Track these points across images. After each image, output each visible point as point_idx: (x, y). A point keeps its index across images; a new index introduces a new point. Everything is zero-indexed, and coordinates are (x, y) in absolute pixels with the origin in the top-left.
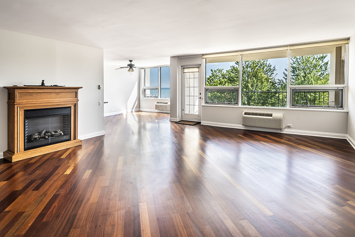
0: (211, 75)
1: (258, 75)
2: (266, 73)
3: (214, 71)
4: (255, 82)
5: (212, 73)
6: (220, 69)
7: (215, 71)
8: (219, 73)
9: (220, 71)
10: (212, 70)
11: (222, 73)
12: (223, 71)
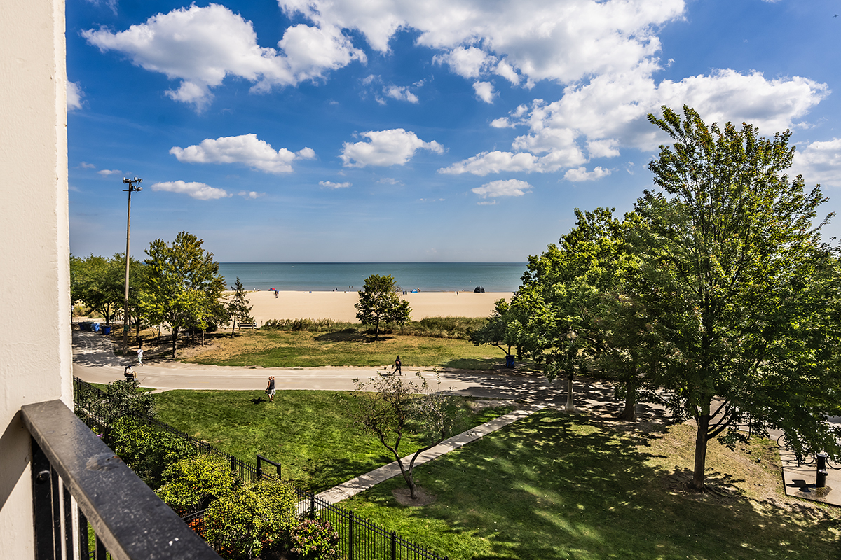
0: (577, 228)
1: (748, 221)
2: (783, 215)
3: (585, 217)
4: (739, 248)
5: (578, 221)
6: (604, 210)
7: (589, 216)
8: (603, 223)
9: (604, 214)
10: (577, 213)
11: (613, 220)
12: (614, 215)
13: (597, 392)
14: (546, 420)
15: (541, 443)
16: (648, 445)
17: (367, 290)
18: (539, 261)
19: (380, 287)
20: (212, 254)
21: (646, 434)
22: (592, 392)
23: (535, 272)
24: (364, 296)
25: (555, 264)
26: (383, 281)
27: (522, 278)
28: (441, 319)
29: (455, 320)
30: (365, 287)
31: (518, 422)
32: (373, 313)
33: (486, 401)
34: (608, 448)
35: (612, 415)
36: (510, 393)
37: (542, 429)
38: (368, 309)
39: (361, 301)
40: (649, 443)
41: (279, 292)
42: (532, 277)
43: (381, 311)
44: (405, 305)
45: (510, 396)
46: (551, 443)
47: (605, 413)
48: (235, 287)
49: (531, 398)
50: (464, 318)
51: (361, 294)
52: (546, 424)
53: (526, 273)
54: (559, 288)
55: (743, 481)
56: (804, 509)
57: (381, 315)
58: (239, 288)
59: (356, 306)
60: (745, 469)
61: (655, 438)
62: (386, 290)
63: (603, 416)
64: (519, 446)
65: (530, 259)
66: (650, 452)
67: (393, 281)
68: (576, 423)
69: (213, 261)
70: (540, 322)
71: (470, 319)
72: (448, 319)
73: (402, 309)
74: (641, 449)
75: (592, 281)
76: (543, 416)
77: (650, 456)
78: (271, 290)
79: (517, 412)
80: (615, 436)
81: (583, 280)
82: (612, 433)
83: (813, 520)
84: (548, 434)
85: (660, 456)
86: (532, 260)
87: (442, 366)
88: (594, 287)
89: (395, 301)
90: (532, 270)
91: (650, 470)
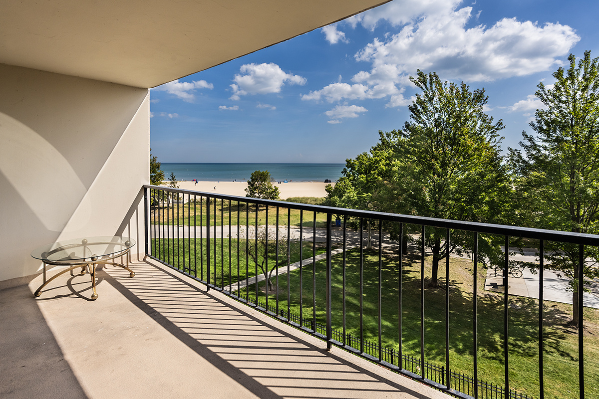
10: (380, 133)
13: (388, 239)
14: (354, 254)
15: (349, 265)
16: (411, 266)
17: (253, 180)
18: (352, 162)
19: (261, 178)
20: (156, 157)
21: (412, 261)
22: (385, 239)
23: (350, 169)
24: (251, 184)
25: (361, 164)
26: (263, 174)
27: (342, 172)
28: (299, 198)
29: (308, 199)
30: (251, 178)
31: (337, 255)
32: (256, 194)
33: (320, 244)
34: (388, 268)
35: (394, 251)
36: (335, 240)
37: (350, 258)
38: (253, 192)
39: (249, 187)
40: (412, 265)
41: (199, 182)
42: (348, 171)
43: (261, 193)
44: (276, 189)
45: (335, 241)
46: (354, 265)
47: (390, 250)
48: (171, 178)
49: (348, 242)
50: (314, 198)
51: (249, 183)
52: (353, 256)
53: (345, 169)
54: (363, 178)
55: (462, 283)
56: (490, 296)
57: (261, 195)
58: (173, 179)
59: (246, 190)
60: (465, 278)
61: (416, 263)
62: (265, 180)
63: (388, 252)
64: (336, 266)
65: (347, 161)
66: (411, 270)
67: (269, 174)
68: (371, 255)
69: (157, 162)
70: (349, 197)
71: (318, 198)
72: (303, 198)
73: (274, 192)
74: (407, 268)
75: (380, 174)
76: (353, 252)
77: (411, 271)
78: (194, 181)
79: (338, 249)
80: (393, 262)
81: (375, 173)
82: (392, 260)
83: (494, 301)
84: (353, 261)
85: (416, 272)
86: (348, 162)
87: (297, 225)
88: (380, 177)
89: (270, 187)
90: (348, 168)
91: (410, 278)
